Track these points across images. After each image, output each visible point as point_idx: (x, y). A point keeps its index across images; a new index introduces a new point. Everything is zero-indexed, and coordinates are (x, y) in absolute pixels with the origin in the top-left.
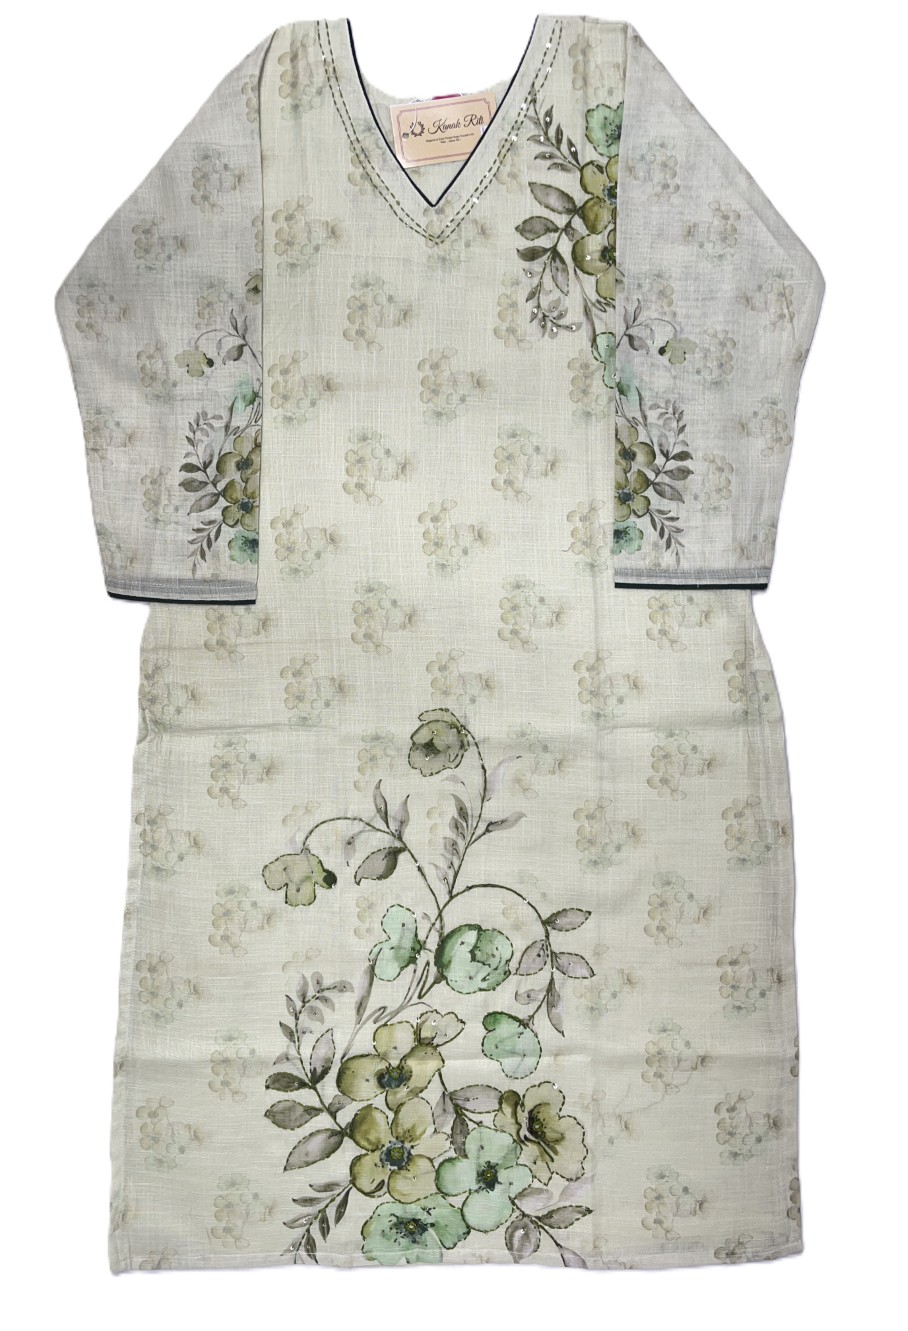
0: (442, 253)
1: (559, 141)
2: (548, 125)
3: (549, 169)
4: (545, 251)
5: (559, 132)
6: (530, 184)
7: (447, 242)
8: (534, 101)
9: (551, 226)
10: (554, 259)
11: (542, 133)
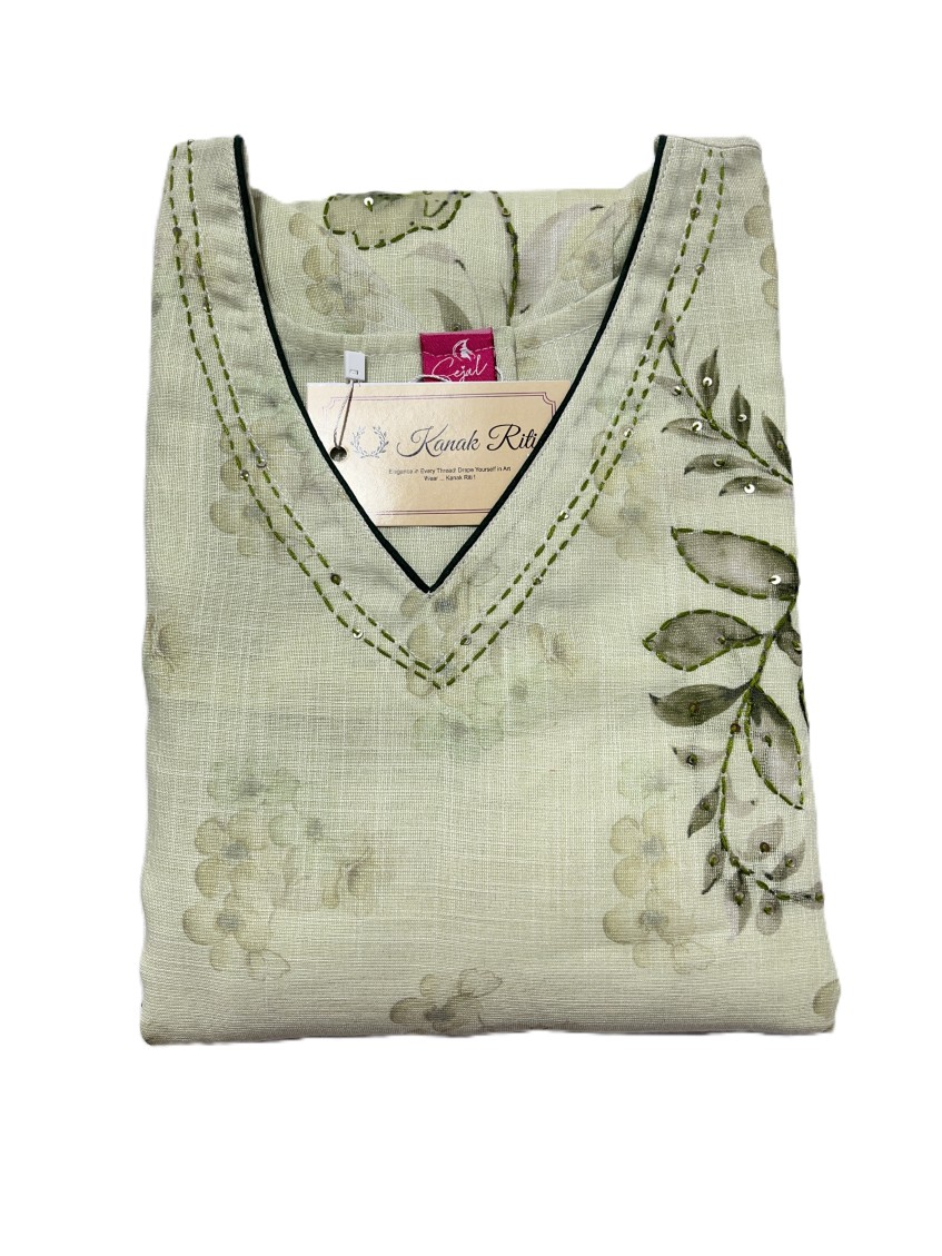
0: (452, 713)
1: (742, 427)
2: (709, 393)
3: (723, 492)
4: (729, 695)
5: (740, 405)
6: (675, 533)
7: (465, 683)
8: (669, 342)
9: (739, 631)
10: (754, 714)
11: (697, 413)
